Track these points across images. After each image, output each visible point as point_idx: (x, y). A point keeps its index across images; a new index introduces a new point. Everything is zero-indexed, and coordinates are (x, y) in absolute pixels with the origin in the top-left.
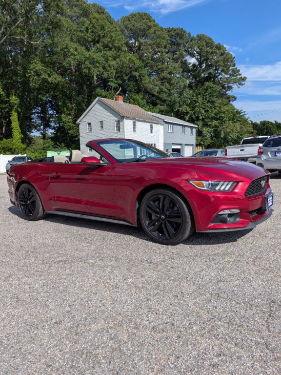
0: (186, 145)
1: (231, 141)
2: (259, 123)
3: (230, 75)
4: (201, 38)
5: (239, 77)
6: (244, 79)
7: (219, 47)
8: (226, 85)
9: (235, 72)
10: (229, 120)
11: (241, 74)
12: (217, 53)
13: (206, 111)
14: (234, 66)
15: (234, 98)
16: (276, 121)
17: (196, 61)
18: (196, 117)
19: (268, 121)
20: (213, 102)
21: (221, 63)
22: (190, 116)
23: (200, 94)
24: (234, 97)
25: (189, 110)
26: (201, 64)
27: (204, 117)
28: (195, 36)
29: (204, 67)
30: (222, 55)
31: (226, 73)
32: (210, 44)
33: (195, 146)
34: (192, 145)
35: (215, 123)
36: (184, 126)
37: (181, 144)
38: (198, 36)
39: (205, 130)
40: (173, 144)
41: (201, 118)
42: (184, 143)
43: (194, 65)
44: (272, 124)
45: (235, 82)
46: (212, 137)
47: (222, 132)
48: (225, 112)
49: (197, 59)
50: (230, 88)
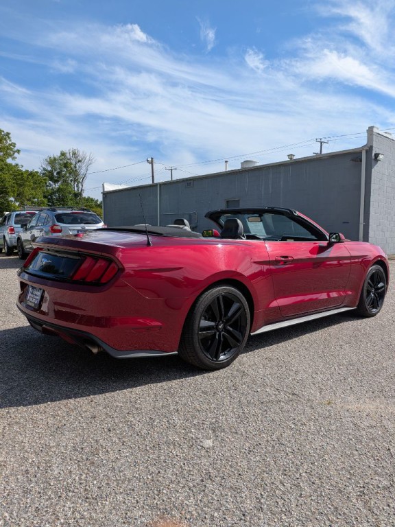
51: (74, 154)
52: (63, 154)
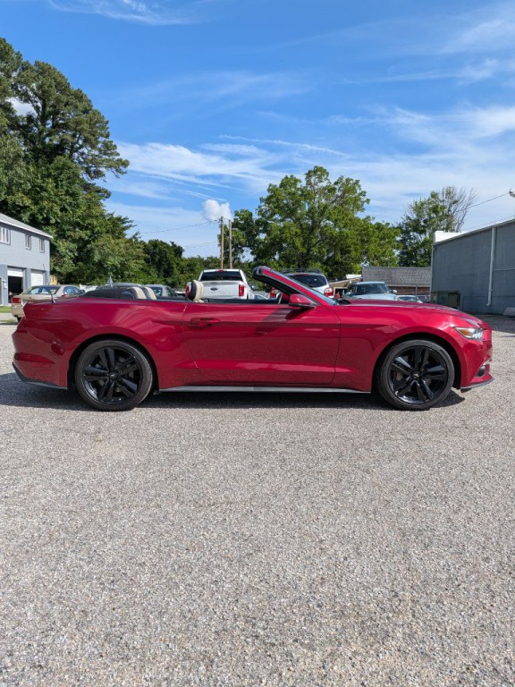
0: (34, 271)
1: (112, 270)
2: (147, 242)
3: (100, 150)
4: (43, 70)
5: (117, 158)
6: (125, 164)
7: (79, 96)
8: (93, 169)
9: (109, 148)
10: (107, 232)
11: (118, 154)
12: (76, 107)
13: (63, 209)
14: (107, 136)
15: (108, 194)
16: (173, 243)
17: (35, 112)
18: (44, 219)
19: (162, 242)
20: (73, 195)
21: (86, 126)
22: (31, 215)
23: (49, 176)
24: (106, 192)
25: (28, 202)
26: (43, 118)
27: (59, 220)
28: (32, 63)
29: (48, 126)
30: (86, 111)
31: (93, 147)
32: (62, 86)
33: (49, 274)
34: (43, 272)
35: (80, 233)
36: (29, 234)
37: (23, 269)
38: (37, 64)
39: (63, 246)
40: (9, 267)
41: (53, 221)
42: (29, 266)
43: (30, 118)
44: (168, 246)
45: (110, 167)
46: (76, 260)
47: (97, 252)
48: (97, 217)
49: (37, 108)
50: (98, 174)
51: (449, 193)
52: (434, 195)
